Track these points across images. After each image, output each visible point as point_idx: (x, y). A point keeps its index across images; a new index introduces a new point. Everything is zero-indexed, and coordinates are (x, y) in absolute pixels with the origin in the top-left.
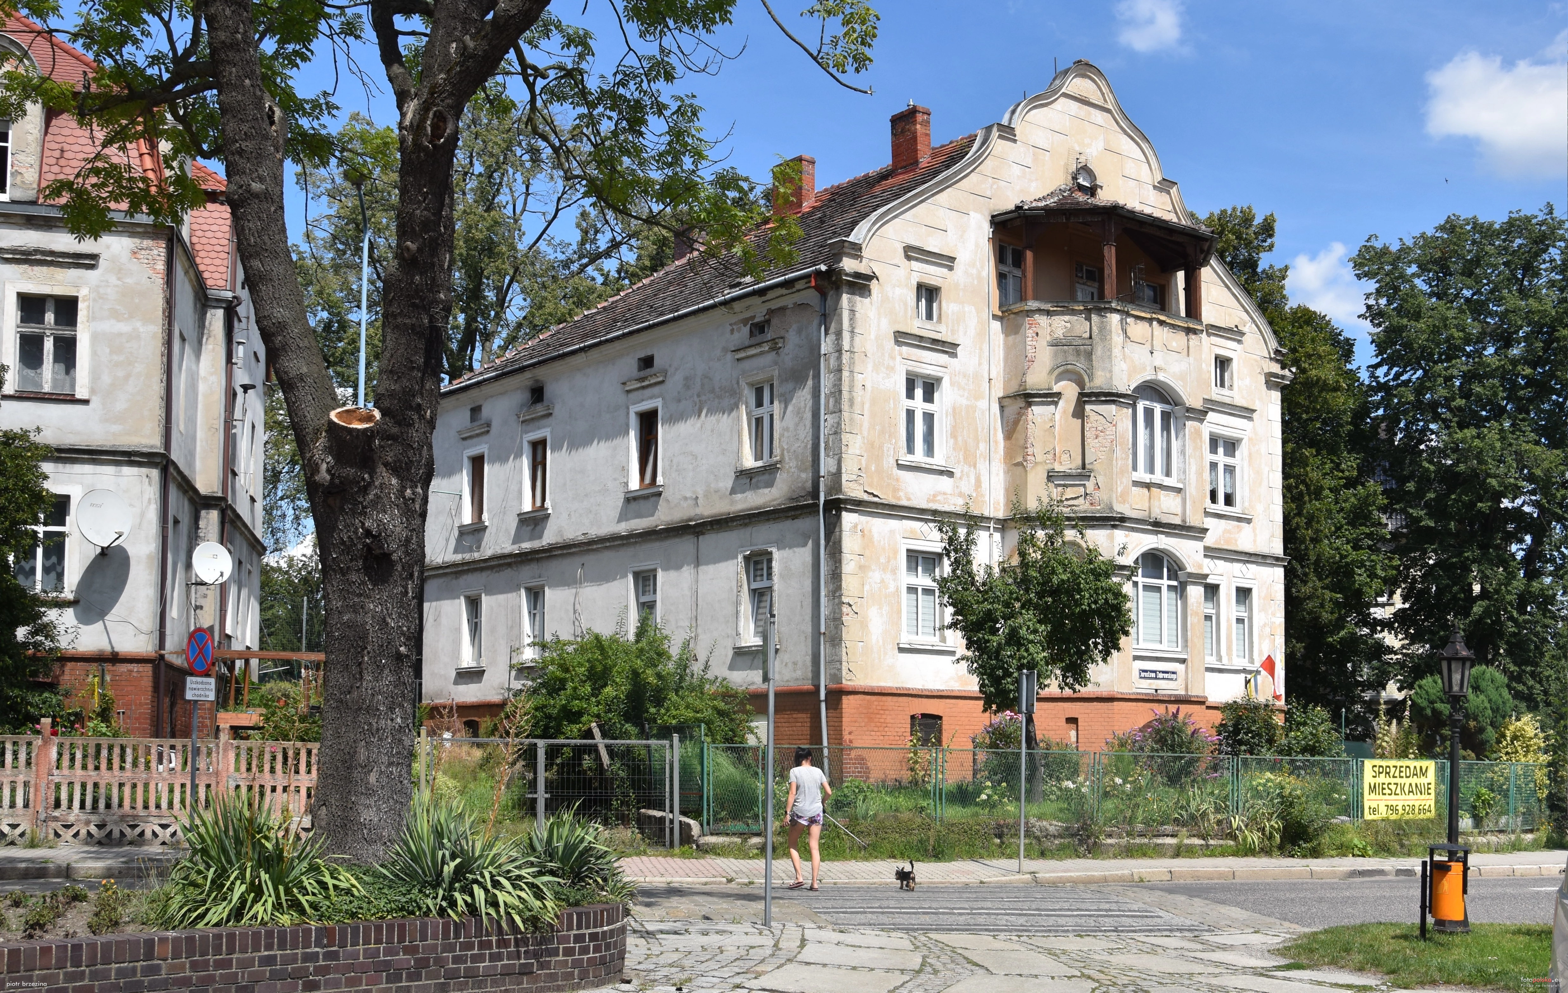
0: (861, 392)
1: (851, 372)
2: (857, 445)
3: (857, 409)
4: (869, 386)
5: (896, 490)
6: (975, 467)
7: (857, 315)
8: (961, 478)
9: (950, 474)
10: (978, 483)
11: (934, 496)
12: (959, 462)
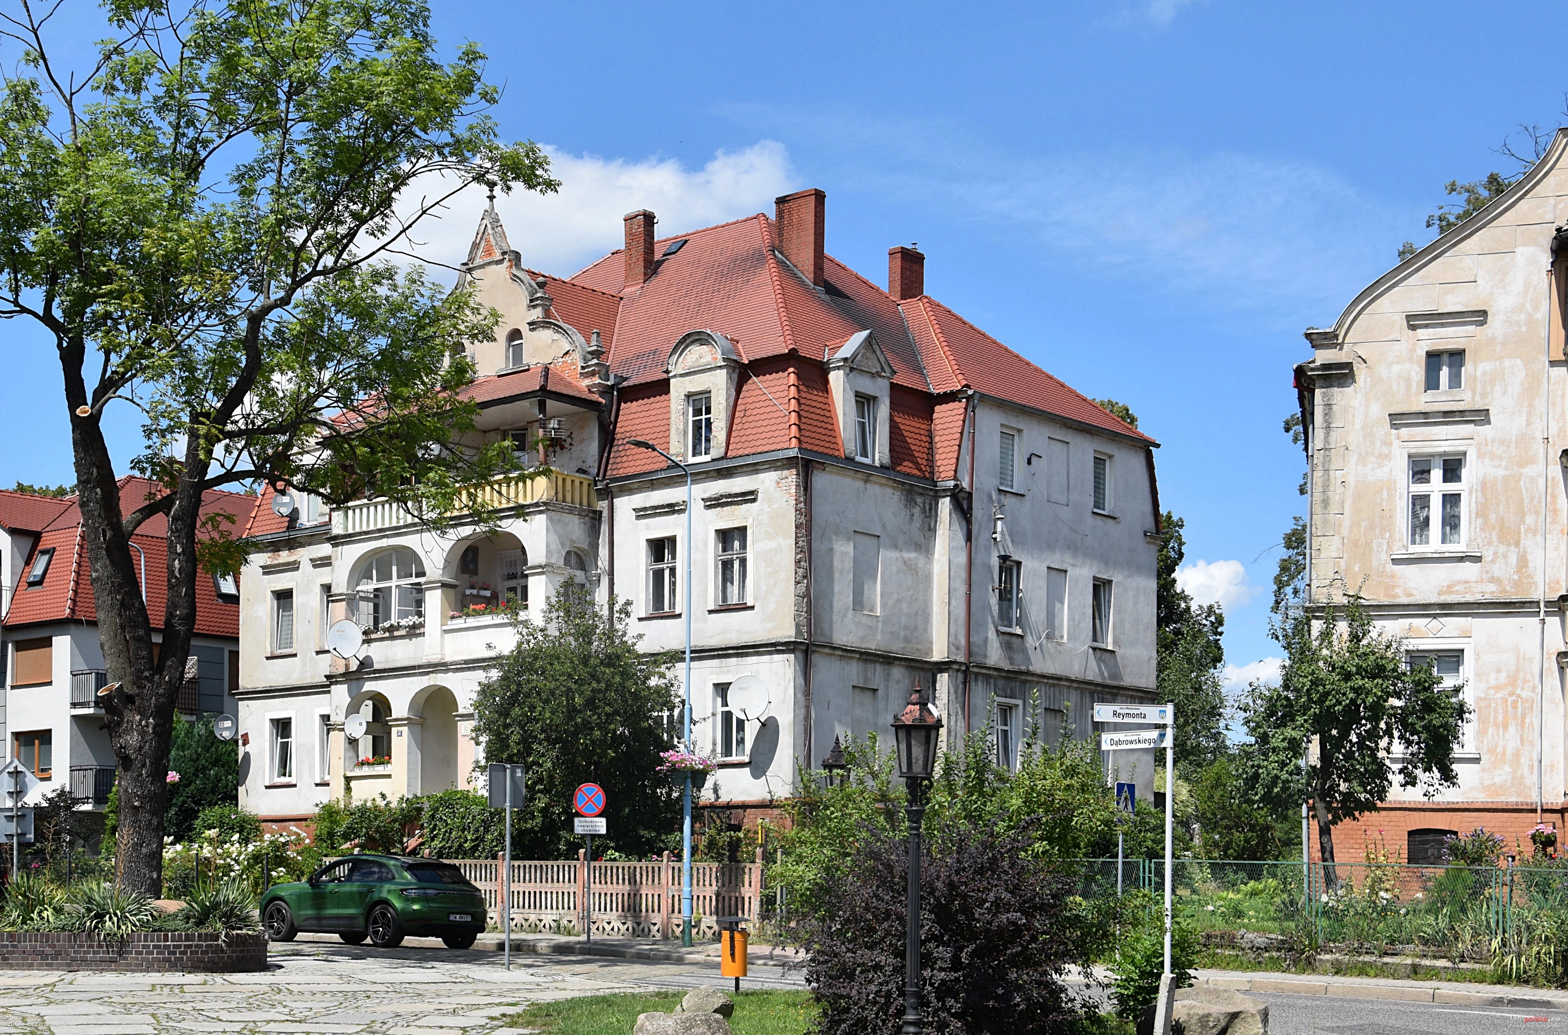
0: (1340, 490)
1: (1327, 471)
2: (1333, 548)
3: (1334, 508)
4: (1351, 481)
5: (1389, 587)
6: (1517, 544)
7: (1335, 408)
8: (1493, 561)
9: (1478, 559)
10: (1523, 562)
11: (1449, 587)
12: (1490, 543)
